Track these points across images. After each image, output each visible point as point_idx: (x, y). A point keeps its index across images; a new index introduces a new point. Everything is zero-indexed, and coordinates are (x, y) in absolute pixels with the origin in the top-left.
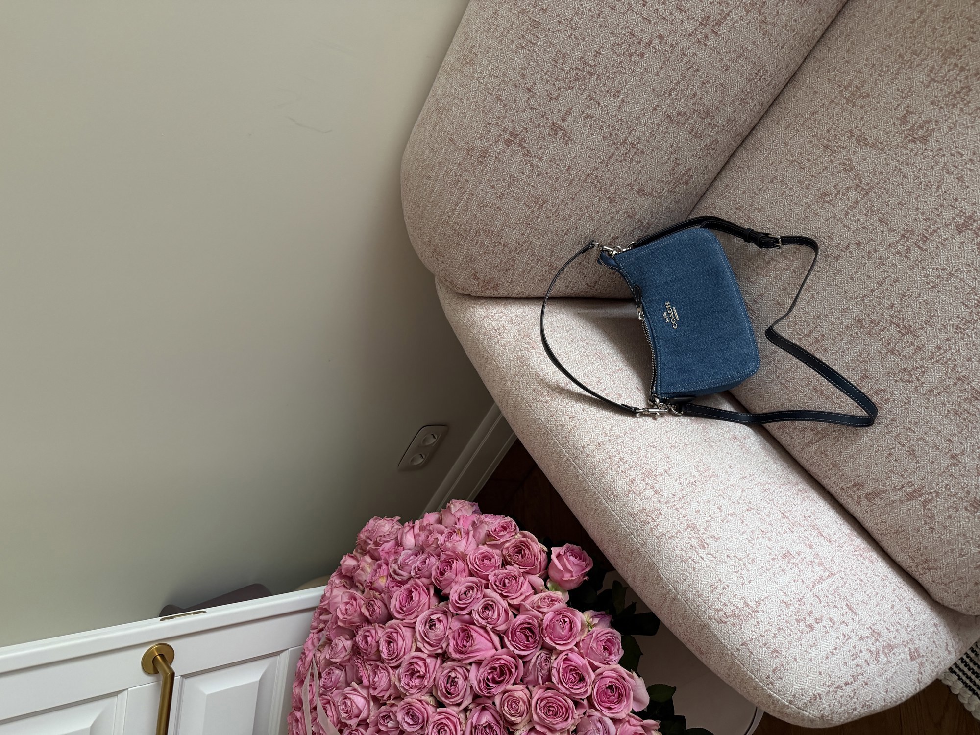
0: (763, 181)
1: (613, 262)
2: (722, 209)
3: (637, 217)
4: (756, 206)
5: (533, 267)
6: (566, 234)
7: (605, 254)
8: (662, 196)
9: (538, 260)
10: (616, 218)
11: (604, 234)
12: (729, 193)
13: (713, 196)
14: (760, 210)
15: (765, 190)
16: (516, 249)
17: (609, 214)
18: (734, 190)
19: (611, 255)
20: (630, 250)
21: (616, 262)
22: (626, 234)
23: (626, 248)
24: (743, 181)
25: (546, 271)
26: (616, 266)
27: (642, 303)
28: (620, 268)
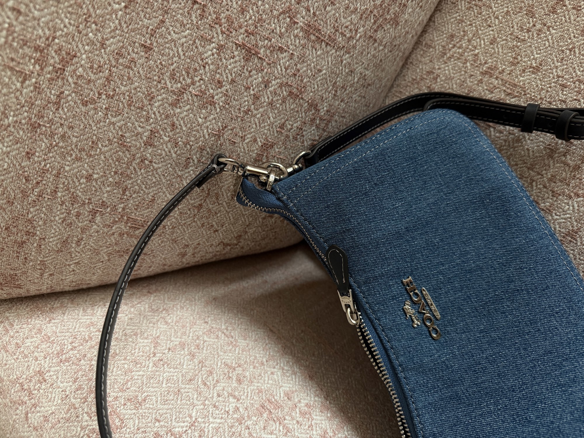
0: (531, 13)
1: (272, 199)
2: (451, 79)
3: (308, 96)
4: (525, 61)
5: (83, 230)
6: (149, 143)
7: (252, 182)
8: (354, 47)
9: (94, 213)
10: (265, 99)
11: (243, 138)
12: (459, 48)
13: (427, 60)
14: (536, 70)
15: (540, 30)
16: (24, 193)
17: (247, 88)
18: (469, 41)
19: (264, 184)
20: (300, 169)
21: (279, 199)
22: (287, 136)
23: (291, 166)
24: (486, 20)
25: (121, 235)
26: (278, 207)
27: (351, 287)
28: (289, 210)
